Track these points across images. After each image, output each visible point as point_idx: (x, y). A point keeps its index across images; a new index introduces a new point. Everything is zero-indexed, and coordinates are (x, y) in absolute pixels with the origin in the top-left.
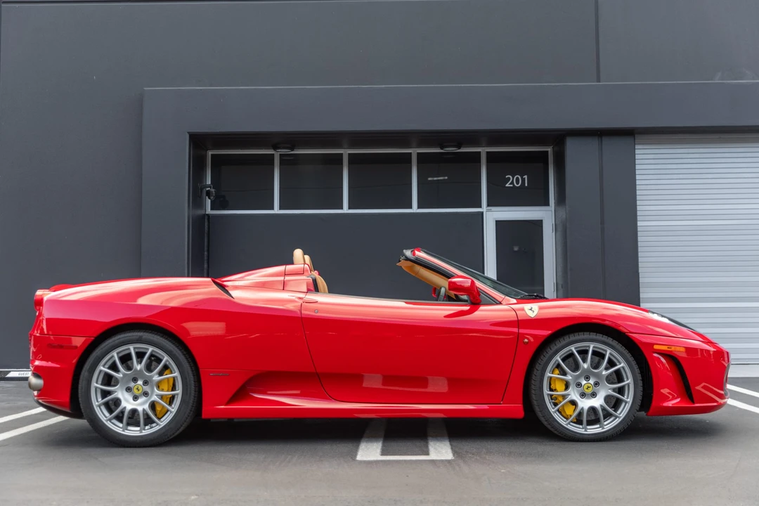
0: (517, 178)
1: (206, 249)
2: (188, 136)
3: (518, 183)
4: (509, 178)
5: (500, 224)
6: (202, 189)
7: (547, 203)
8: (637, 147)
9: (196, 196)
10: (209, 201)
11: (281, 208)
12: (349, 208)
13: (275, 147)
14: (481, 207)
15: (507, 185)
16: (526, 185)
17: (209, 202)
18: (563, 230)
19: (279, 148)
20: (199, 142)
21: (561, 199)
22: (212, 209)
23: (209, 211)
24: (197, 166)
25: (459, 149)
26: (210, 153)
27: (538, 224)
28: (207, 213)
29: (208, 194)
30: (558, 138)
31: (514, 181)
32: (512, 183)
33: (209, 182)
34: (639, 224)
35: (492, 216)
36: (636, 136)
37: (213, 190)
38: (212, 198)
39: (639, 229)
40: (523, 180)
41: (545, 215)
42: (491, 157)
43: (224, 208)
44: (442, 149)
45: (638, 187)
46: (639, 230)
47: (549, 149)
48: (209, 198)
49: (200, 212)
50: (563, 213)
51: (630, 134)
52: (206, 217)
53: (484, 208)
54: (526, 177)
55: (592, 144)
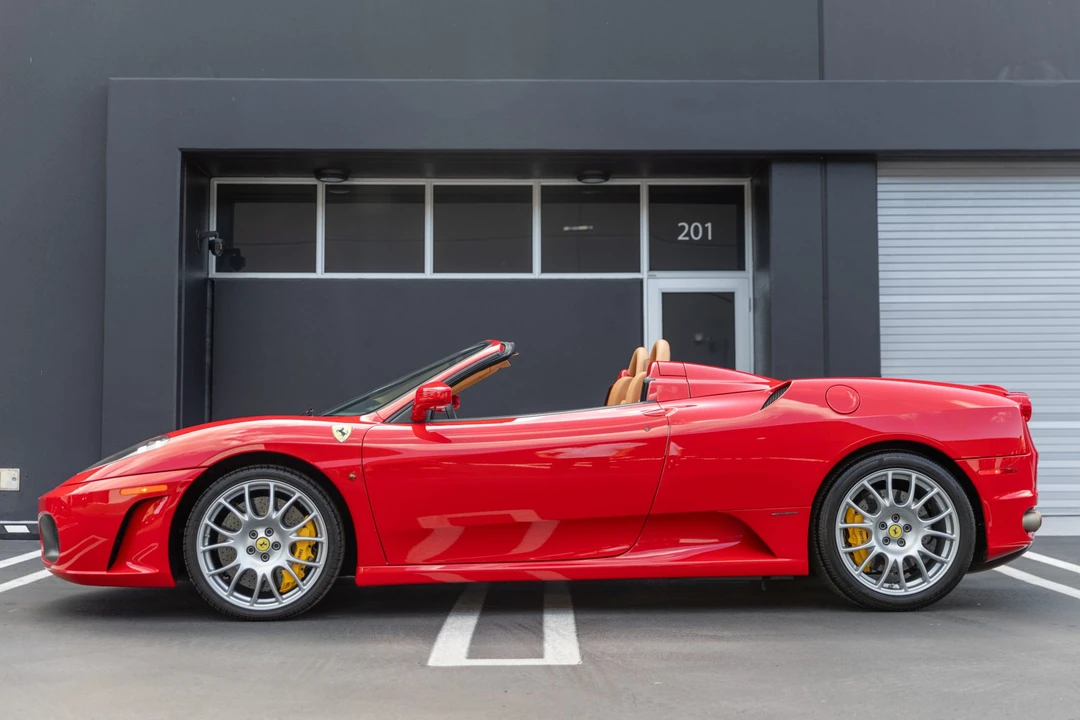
0: (696, 227)
1: (208, 332)
2: (179, 154)
3: (696, 234)
4: (683, 228)
5: (667, 297)
6: (201, 240)
7: (741, 267)
8: (880, 180)
9: (192, 247)
10: (214, 257)
11: (327, 270)
12: (435, 271)
13: (319, 174)
14: (638, 271)
15: (680, 238)
16: (710, 238)
17: (213, 259)
18: (767, 309)
19: (325, 176)
20: (197, 164)
21: (763, 261)
22: (218, 270)
23: (213, 274)
24: (194, 201)
25: (607, 180)
26: (215, 182)
27: (728, 299)
28: (210, 276)
29: (212, 246)
30: (759, 165)
31: (691, 231)
32: (688, 234)
33: (213, 227)
34: (882, 299)
35: (657, 285)
36: (878, 163)
37: (220, 241)
38: (217, 252)
39: (882, 307)
40: (705, 230)
41: (739, 284)
42: (655, 194)
43: (238, 269)
44: (580, 180)
45: (880, 243)
46: (881, 309)
47: (746, 183)
48: (214, 253)
49: (200, 275)
50: (765, 282)
51: (869, 160)
52: (209, 283)
53: (644, 272)
54: (709, 225)
55: (809, 176)
